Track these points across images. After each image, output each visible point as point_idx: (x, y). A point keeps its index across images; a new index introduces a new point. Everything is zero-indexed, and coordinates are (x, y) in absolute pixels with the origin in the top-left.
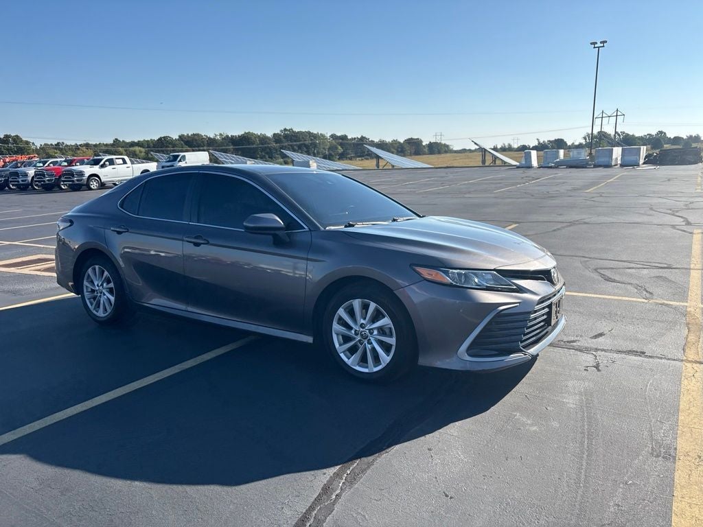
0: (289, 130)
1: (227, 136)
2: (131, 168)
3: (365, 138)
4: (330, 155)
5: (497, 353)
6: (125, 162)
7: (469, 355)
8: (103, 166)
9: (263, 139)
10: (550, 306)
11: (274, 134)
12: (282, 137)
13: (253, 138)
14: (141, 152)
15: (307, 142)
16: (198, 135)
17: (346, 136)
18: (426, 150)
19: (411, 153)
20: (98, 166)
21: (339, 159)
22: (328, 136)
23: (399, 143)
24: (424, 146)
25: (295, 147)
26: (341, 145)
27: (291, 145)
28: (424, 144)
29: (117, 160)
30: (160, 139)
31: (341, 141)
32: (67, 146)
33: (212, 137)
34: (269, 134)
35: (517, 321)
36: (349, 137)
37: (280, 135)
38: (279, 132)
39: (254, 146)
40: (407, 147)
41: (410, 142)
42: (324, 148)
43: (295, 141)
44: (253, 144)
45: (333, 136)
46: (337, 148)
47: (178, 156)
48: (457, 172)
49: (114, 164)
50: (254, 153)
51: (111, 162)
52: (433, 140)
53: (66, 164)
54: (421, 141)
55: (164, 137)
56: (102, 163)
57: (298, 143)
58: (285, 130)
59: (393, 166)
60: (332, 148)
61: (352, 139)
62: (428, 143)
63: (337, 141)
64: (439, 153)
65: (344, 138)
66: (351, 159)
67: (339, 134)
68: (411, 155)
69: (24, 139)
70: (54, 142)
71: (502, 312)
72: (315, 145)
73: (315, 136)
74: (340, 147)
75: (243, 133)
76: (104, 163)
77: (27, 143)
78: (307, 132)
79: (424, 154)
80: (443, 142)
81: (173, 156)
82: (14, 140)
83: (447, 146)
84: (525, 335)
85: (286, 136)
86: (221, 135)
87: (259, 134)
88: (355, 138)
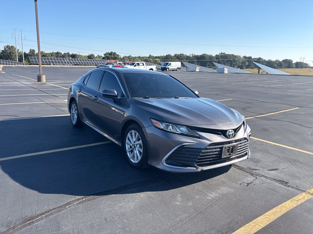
0: (223, 54)
1: (195, 55)
2: (145, 67)
3: (261, 58)
4: (242, 66)
5: (182, 165)
6: (143, 65)
7: (166, 163)
8: (135, 66)
9: (211, 57)
10: (221, 148)
11: (216, 55)
12: (219, 57)
13: (206, 56)
14: (158, 61)
15: (231, 59)
16: (182, 54)
17: (251, 57)
18: (294, 66)
19: (285, 67)
20: (133, 66)
21: (246, 68)
22: (242, 57)
23: (279, 61)
24: (293, 64)
25: (225, 61)
26: (248, 61)
27: (223, 60)
28: (293, 62)
29: (141, 64)
30: (167, 56)
31: (248, 59)
32: (132, 57)
33: (188, 55)
34: (214, 55)
35: (194, 152)
36: (252, 58)
37: (219, 56)
38: (219, 54)
39: (206, 60)
40: (283, 64)
41: (285, 61)
42: (239, 63)
43: (225, 59)
44: (206, 59)
45: (245, 57)
46: (246, 63)
47: (168, 63)
48: (299, 78)
49: (139, 65)
50: (206, 63)
51: (138, 64)
52: (299, 61)
53: (123, 64)
54: (292, 61)
55: (168, 55)
56: (135, 65)
57: (227, 60)
58: (222, 53)
59: (267, 73)
60: (243, 62)
61: (254, 59)
62: (296, 62)
63: (246, 59)
64: (302, 67)
65: (250, 58)
66: (252, 68)
67: (247, 56)
68: (285, 68)
69: (117, 54)
70: (128, 56)
71: (185, 146)
72: (235, 61)
73: (236, 57)
74: (247, 62)
75: (202, 54)
76: (136, 65)
77: (118, 55)
78: (232, 55)
79: (293, 67)
80: (305, 62)
81: (166, 63)
82: (114, 54)
83: (307, 64)
84: (199, 159)
85: (221, 56)
86: (192, 54)
87: (209, 55)
88: (255, 58)
